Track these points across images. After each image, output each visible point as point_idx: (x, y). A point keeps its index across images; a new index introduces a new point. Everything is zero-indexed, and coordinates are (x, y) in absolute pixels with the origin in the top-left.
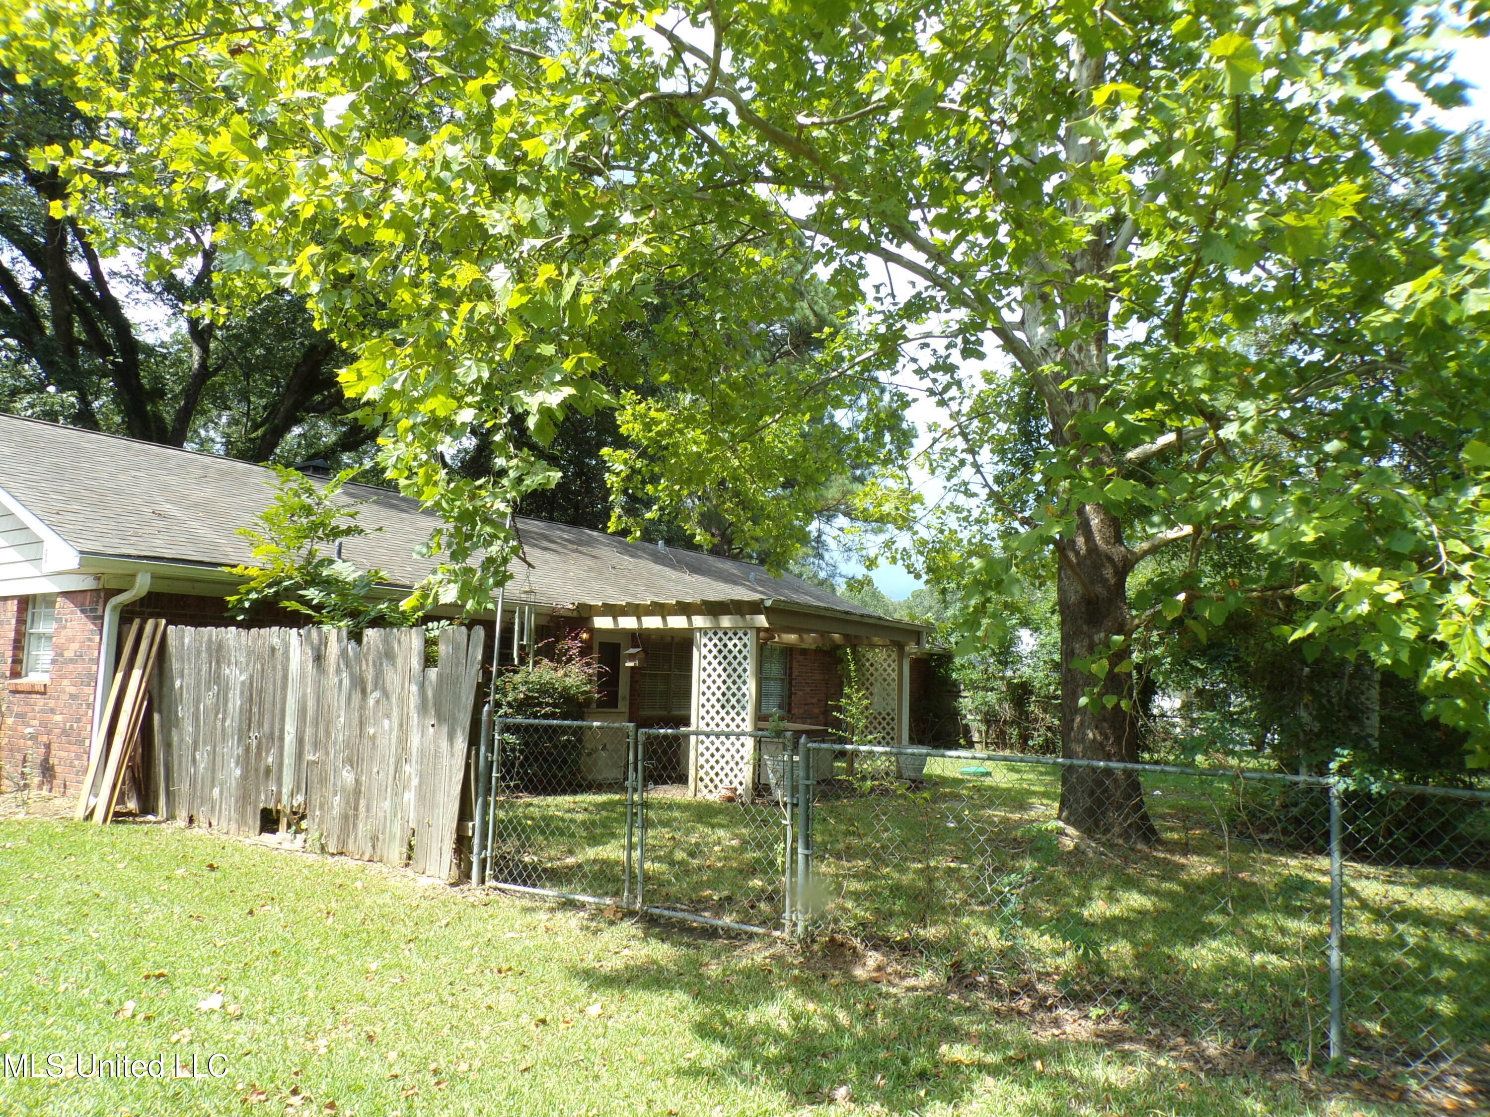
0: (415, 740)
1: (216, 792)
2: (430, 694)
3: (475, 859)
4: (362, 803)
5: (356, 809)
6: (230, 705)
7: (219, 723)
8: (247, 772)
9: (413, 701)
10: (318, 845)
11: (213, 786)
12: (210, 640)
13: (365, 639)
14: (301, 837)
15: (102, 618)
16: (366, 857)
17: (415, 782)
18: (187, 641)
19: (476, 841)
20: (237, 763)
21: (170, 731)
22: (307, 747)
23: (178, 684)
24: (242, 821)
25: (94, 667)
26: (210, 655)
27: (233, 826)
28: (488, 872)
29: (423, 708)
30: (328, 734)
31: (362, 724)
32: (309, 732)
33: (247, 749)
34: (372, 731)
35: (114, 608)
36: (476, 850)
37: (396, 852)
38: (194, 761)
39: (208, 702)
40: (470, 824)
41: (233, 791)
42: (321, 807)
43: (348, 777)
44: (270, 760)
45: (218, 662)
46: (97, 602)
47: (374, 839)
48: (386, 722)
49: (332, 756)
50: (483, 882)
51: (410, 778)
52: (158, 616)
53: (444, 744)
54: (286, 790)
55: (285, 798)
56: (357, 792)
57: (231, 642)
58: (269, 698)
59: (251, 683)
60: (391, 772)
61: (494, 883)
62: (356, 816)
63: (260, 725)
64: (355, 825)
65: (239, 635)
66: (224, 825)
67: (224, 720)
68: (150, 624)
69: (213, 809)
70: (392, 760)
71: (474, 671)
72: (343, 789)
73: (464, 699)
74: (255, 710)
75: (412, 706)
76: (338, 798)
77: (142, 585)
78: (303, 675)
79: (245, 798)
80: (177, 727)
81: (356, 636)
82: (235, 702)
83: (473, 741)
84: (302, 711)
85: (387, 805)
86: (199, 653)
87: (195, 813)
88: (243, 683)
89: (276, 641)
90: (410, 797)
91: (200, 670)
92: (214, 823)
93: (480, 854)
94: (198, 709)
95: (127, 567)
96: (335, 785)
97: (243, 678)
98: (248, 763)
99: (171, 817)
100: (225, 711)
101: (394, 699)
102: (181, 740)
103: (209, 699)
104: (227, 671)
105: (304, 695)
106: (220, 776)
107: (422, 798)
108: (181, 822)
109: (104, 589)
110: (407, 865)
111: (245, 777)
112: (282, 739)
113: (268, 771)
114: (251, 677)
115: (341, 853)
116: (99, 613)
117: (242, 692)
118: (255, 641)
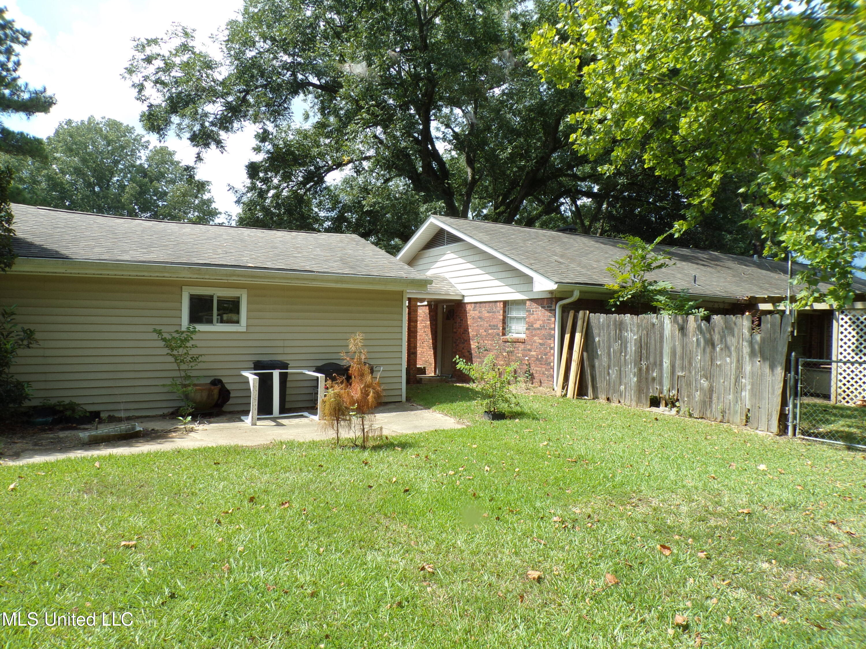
0: (748, 368)
1: (622, 387)
2: (757, 347)
3: (790, 424)
4: (715, 396)
5: (711, 398)
6: (629, 349)
7: (623, 358)
8: (641, 379)
9: (746, 350)
10: (687, 413)
11: (620, 384)
12: (615, 320)
13: (712, 321)
14: (675, 410)
15: (555, 310)
16: (719, 420)
17: (749, 387)
18: (601, 320)
19: (791, 416)
20: (635, 376)
21: (593, 360)
22: (677, 369)
23: (597, 339)
24: (639, 401)
25: (553, 332)
26: (616, 327)
27: (634, 404)
28: (797, 431)
29: (753, 354)
30: (690, 364)
31: (712, 360)
32: (678, 363)
33: (640, 370)
34: (719, 363)
35: (560, 306)
36: (790, 420)
37: (739, 418)
38: (609, 374)
39: (616, 348)
40: (787, 408)
41: (633, 388)
42: (688, 397)
43: (705, 383)
44: (655, 374)
45: (620, 330)
46: (552, 304)
47: (723, 412)
48: (728, 360)
49: (693, 373)
50: (794, 434)
51: (745, 386)
52: (585, 309)
53: (767, 370)
54: (665, 389)
55: (665, 392)
56: (711, 390)
57: (627, 321)
58: (652, 347)
59: (641, 340)
60: (733, 381)
61: (800, 436)
62: (711, 402)
63: (647, 358)
64: (710, 406)
65: (633, 318)
66: (628, 403)
67: (625, 356)
68: (581, 313)
69: (621, 395)
70: (733, 377)
71: (786, 336)
72: (701, 389)
73: (780, 349)
74: (644, 351)
75: (745, 352)
76: (698, 393)
77: (576, 295)
78: (673, 336)
79: (640, 390)
80: (597, 358)
81: (707, 319)
82: (632, 348)
83: (787, 369)
84: (673, 353)
85: (731, 397)
86: (608, 326)
87: (610, 396)
88: (635, 339)
89: (655, 320)
90: (746, 394)
91: (610, 333)
92: (622, 401)
93: (793, 422)
94: (609, 350)
95: (569, 288)
96: (696, 387)
97: (635, 337)
98: (641, 376)
99: (596, 397)
100: (626, 353)
101: (733, 348)
102: (600, 364)
103: (616, 346)
104: (626, 334)
105: (674, 346)
106: (624, 381)
107: (754, 393)
108: (602, 400)
109: (555, 298)
110: (746, 425)
111: (639, 381)
112: (661, 365)
113: (654, 379)
114: (641, 337)
115: (702, 418)
116: (553, 308)
117: (635, 344)
118: (642, 321)
